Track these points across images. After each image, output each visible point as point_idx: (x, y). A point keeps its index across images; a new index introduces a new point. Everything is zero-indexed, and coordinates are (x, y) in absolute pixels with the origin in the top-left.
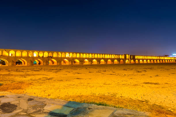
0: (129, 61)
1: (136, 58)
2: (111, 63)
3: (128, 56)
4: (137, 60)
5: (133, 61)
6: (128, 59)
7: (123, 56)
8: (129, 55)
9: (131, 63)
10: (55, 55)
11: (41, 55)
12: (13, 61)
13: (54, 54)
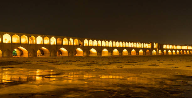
0: (156, 51)
1: (164, 47)
2: (135, 54)
3: (155, 45)
4: (165, 51)
5: (161, 52)
6: (156, 49)
7: (149, 44)
8: (157, 44)
9: (159, 54)
10: (65, 42)
11: (46, 41)
12: (8, 50)
13: (64, 40)
